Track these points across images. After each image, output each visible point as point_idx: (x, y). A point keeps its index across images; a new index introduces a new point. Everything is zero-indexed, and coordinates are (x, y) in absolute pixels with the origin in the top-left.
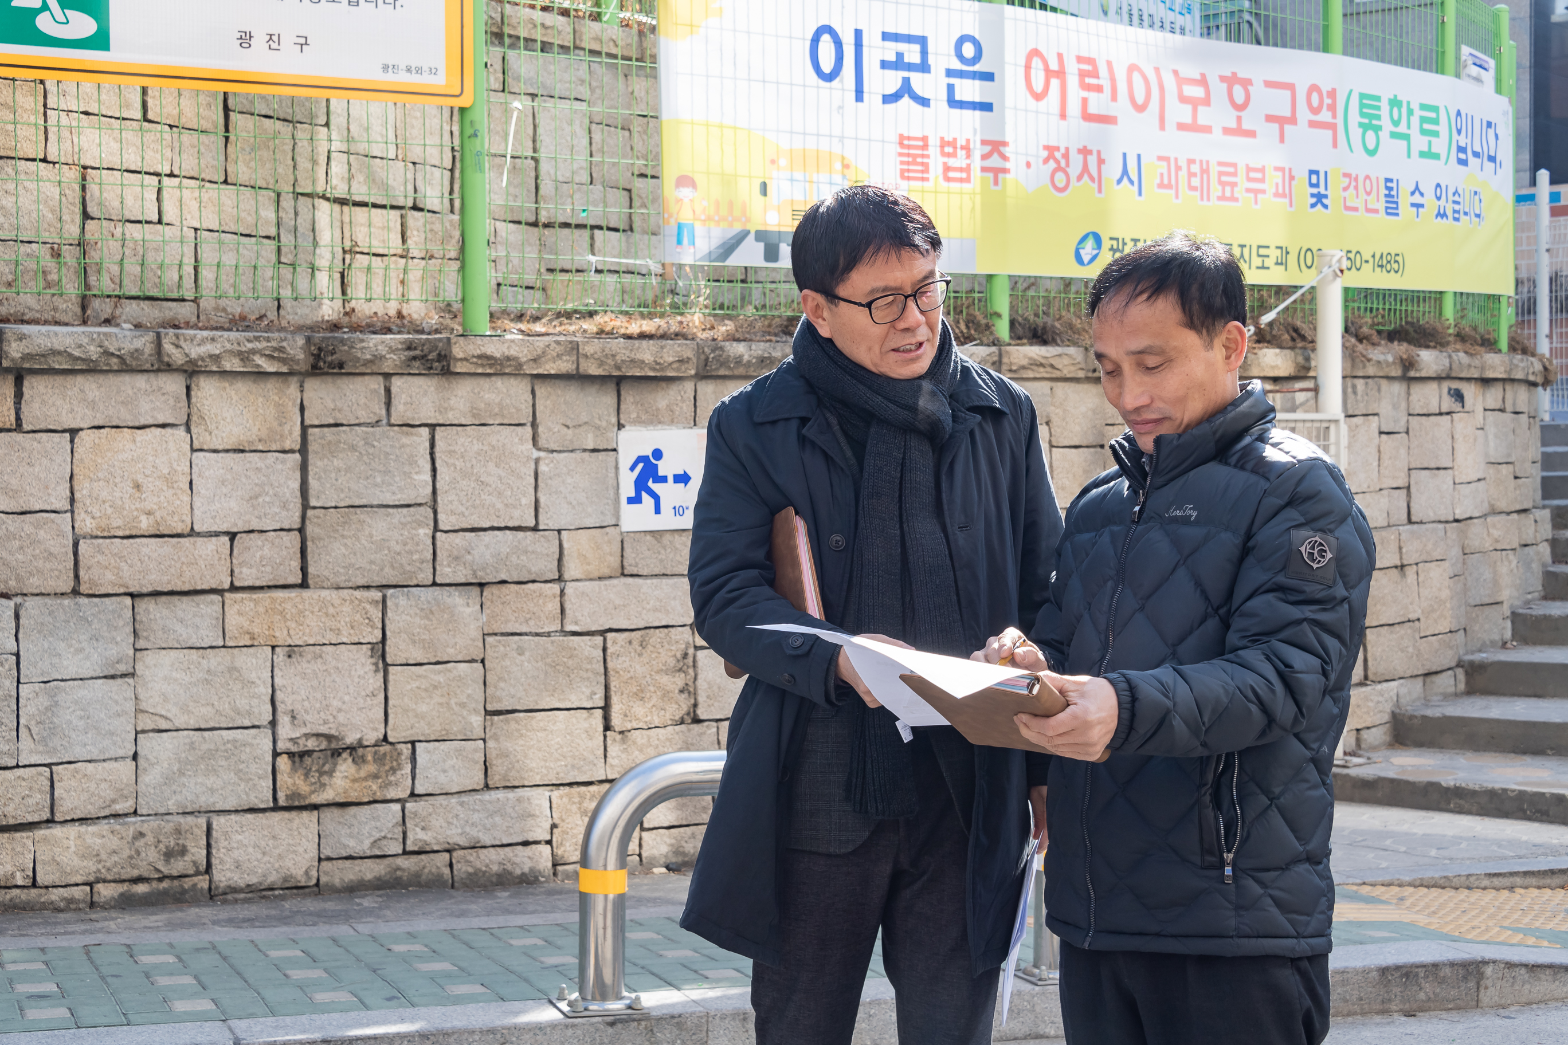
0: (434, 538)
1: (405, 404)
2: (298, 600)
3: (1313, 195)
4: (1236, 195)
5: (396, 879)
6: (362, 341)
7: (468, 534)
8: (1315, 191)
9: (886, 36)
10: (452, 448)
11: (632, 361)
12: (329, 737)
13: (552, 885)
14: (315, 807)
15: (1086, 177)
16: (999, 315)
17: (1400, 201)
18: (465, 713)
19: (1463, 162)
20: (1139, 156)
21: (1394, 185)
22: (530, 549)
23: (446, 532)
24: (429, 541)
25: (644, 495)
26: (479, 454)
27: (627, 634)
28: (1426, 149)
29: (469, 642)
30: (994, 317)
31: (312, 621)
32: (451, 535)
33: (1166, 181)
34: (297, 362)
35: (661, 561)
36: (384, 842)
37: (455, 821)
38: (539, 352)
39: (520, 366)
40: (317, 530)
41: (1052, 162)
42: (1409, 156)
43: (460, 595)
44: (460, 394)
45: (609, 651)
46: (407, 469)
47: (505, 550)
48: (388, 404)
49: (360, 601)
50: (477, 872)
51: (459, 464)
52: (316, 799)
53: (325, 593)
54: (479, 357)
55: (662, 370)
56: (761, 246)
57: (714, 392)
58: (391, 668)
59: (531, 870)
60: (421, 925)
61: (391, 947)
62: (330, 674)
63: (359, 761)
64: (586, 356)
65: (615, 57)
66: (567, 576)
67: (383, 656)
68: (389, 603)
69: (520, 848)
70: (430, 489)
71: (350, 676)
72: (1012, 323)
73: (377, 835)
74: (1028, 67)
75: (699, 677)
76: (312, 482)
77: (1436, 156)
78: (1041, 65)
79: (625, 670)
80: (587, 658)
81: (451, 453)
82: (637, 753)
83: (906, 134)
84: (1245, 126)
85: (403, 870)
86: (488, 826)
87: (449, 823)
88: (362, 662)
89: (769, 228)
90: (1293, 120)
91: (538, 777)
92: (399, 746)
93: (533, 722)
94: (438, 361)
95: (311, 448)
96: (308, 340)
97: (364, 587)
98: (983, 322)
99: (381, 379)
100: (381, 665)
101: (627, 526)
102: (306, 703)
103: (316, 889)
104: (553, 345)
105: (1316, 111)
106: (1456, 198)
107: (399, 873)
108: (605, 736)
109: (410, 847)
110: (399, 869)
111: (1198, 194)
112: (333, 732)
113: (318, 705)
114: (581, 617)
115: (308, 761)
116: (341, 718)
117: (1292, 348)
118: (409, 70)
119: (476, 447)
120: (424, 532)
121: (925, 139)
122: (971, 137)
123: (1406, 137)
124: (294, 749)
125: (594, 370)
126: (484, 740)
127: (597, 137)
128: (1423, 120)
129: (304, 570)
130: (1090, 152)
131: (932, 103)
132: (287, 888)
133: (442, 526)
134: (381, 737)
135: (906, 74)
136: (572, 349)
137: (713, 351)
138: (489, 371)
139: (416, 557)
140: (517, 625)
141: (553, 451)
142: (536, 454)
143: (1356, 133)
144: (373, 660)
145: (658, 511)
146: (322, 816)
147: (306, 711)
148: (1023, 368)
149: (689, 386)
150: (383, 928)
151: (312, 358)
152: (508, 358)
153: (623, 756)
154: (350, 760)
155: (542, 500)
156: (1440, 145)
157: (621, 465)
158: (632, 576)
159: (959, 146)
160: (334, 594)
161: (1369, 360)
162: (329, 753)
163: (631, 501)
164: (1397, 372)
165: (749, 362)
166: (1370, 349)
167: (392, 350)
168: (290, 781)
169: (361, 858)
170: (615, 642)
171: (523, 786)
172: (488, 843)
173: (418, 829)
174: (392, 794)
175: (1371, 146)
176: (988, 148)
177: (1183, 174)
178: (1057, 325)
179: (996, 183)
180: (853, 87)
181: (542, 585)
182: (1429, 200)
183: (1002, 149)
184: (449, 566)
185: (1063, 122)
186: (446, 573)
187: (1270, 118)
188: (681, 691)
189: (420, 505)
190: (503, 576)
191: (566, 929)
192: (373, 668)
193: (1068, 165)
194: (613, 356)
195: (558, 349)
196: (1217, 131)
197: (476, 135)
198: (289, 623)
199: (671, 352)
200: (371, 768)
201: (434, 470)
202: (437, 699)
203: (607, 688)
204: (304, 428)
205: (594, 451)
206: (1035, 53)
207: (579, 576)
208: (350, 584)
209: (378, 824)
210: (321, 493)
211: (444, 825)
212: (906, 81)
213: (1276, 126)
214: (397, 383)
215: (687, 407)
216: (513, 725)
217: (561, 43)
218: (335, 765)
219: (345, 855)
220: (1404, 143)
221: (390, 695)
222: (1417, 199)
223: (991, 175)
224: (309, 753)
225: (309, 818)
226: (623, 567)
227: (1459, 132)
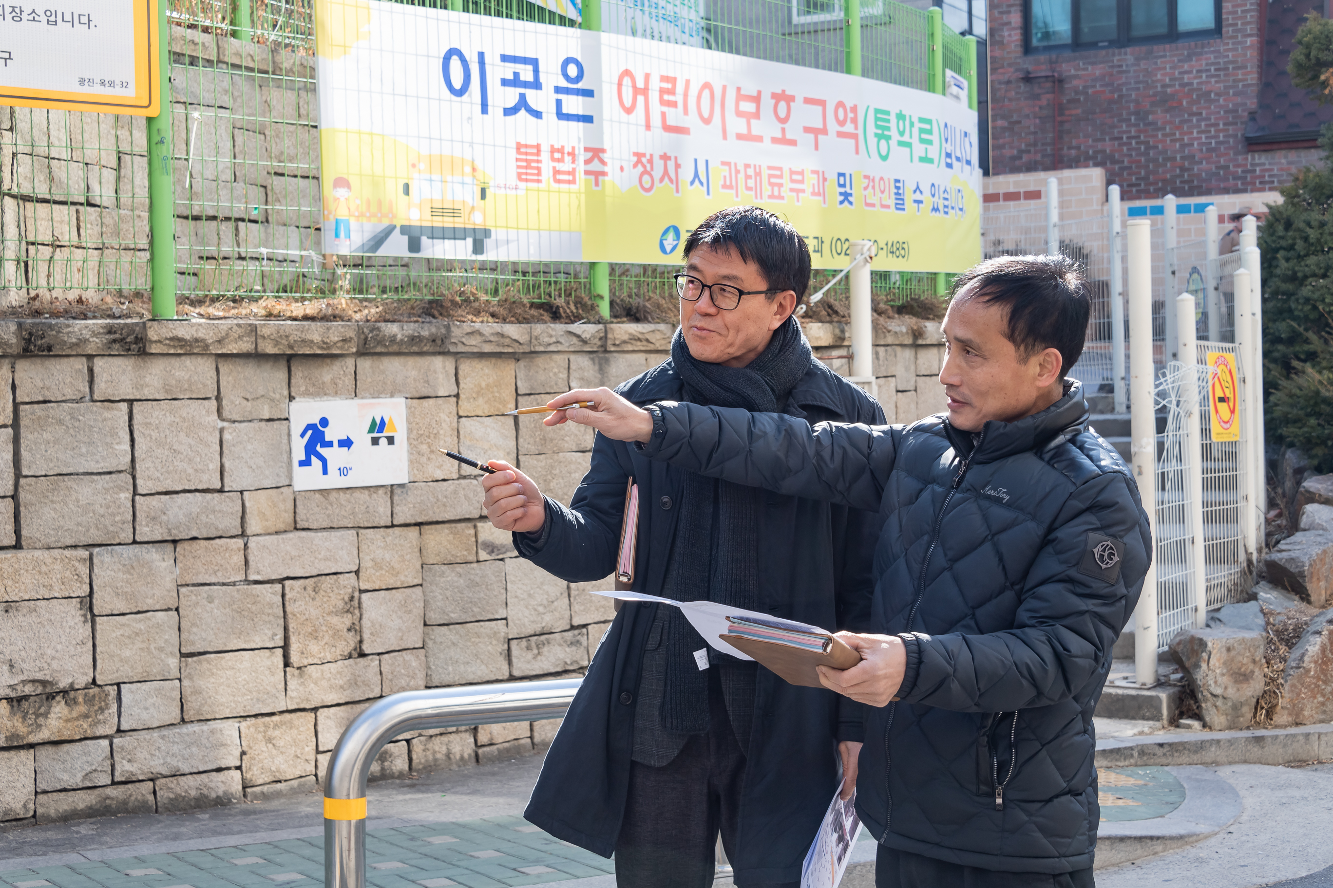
0: (133, 501)
1: (107, 382)
2: (14, 560)
3: (841, 194)
4: (782, 194)
5: (106, 807)
6: (68, 326)
7: (163, 497)
8: (842, 190)
9: (505, 58)
10: (148, 421)
11: (303, 341)
12: (44, 683)
13: (243, 806)
14: (31, 746)
15: (666, 179)
16: (602, 297)
17: (906, 198)
18: (163, 656)
19: (949, 166)
20: (707, 161)
21: (900, 185)
22: (217, 508)
23: (144, 495)
24: (129, 504)
25: (313, 458)
26: (171, 425)
27: (302, 581)
28: (923, 155)
29: (165, 593)
30: (598, 299)
31: (27, 578)
32: (148, 498)
33: (728, 183)
34: (11, 346)
35: (329, 516)
36: (95, 775)
37: (157, 753)
38: (223, 334)
39: (207, 346)
40: (29, 496)
41: (640, 166)
42: (912, 161)
43: (157, 552)
44: (154, 372)
45: (287, 597)
46: (108, 440)
47: (196, 510)
48: (91, 382)
49: (70, 559)
50: (178, 797)
51: (155, 434)
52: (32, 739)
53: (38, 553)
54: (171, 339)
55: (329, 348)
56: (406, 238)
57: (372, 367)
58: (98, 619)
59: (225, 793)
60: (144, 849)
61: (128, 872)
62: (44, 626)
63: (71, 703)
64: (263, 337)
65: (251, 70)
66: (249, 532)
67: (91, 609)
68: (95, 561)
69: (214, 774)
70: (130, 457)
71: (62, 627)
72: (612, 303)
73: (89, 769)
74: (620, 85)
75: (364, 617)
76: (25, 454)
77: (931, 161)
78: (630, 84)
79: (301, 613)
80: (269, 604)
81: (147, 425)
82: (312, 685)
83: (523, 142)
84: (789, 136)
85: (112, 799)
86: (186, 756)
87: (152, 755)
88: (73, 614)
89: (413, 223)
90: (824, 131)
91: (228, 711)
92: (106, 688)
93: (223, 662)
94: (136, 343)
95: (22, 423)
96: (20, 325)
97: (71, 546)
98: (589, 303)
99: (84, 359)
100: (89, 616)
101: (298, 486)
102: (23, 653)
103: (33, 820)
104: (235, 328)
105: (842, 123)
106: (946, 196)
107: (108, 802)
108: (285, 672)
109: (118, 778)
110: (108, 798)
111: (753, 193)
112: (48, 678)
113: (34, 654)
114: (262, 568)
115: (25, 704)
116: (55, 665)
117: (831, 322)
118: (103, 83)
119: (169, 419)
120: (125, 496)
121: (538, 147)
122: (576, 145)
123: (908, 145)
124: (13, 694)
125: (270, 350)
126: (180, 680)
127: (239, 140)
128: (922, 131)
129: (18, 532)
130: (669, 158)
131: (544, 115)
132: (7, 821)
133: (140, 490)
134: (90, 680)
135: (522, 90)
136: (252, 331)
137: (371, 331)
138: (179, 351)
139: (118, 518)
140: (207, 576)
141: (234, 422)
142: (221, 424)
143: (872, 141)
144: (82, 612)
145: (325, 471)
146: (38, 754)
147: (23, 660)
148: (625, 342)
149: (350, 362)
150: (112, 855)
151: (23, 343)
152: (197, 340)
153: (301, 689)
154: (63, 702)
155: (227, 465)
156: (934, 152)
157: (293, 433)
158: (304, 529)
159: (566, 151)
160: (46, 553)
161: (889, 331)
162: (44, 697)
163: (302, 464)
164: (908, 341)
165: (402, 340)
166: (889, 322)
167: (95, 334)
168: (9, 724)
169: (74, 790)
170: (292, 589)
171: (215, 719)
172: (187, 771)
173: (124, 762)
174: (101, 731)
175: (884, 153)
176: (590, 155)
177: (741, 176)
178: (648, 304)
179: (597, 184)
180: (479, 102)
181: (228, 540)
182: (926, 197)
183: (601, 155)
184: (147, 526)
185: (648, 133)
186: (145, 532)
187: (807, 130)
188: (349, 630)
189: (120, 472)
190: (195, 534)
191: (276, 847)
192: (83, 619)
193: (652, 169)
194: (287, 337)
195: (239, 331)
196: (767, 141)
197: (162, 142)
198: (6, 581)
199: (336, 332)
200: (82, 709)
201: (132, 440)
202: (139, 645)
203: (286, 629)
204: (16, 405)
205: (270, 420)
206: (627, 73)
207: (259, 532)
208: (60, 545)
209: (89, 759)
210: (32, 464)
211: (148, 756)
212: (522, 97)
213: (811, 136)
214: (99, 363)
215: (349, 381)
216: (205, 665)
217: (207, 57)
218: (50, 707)
219: (59, 788)
220: (908, 150)
221: (97, 643)
222: (918, 196)
223: (592, 178)
224: (26, 698)
225: (26, 756)
226: (295, 522)
227: (946, 140)
